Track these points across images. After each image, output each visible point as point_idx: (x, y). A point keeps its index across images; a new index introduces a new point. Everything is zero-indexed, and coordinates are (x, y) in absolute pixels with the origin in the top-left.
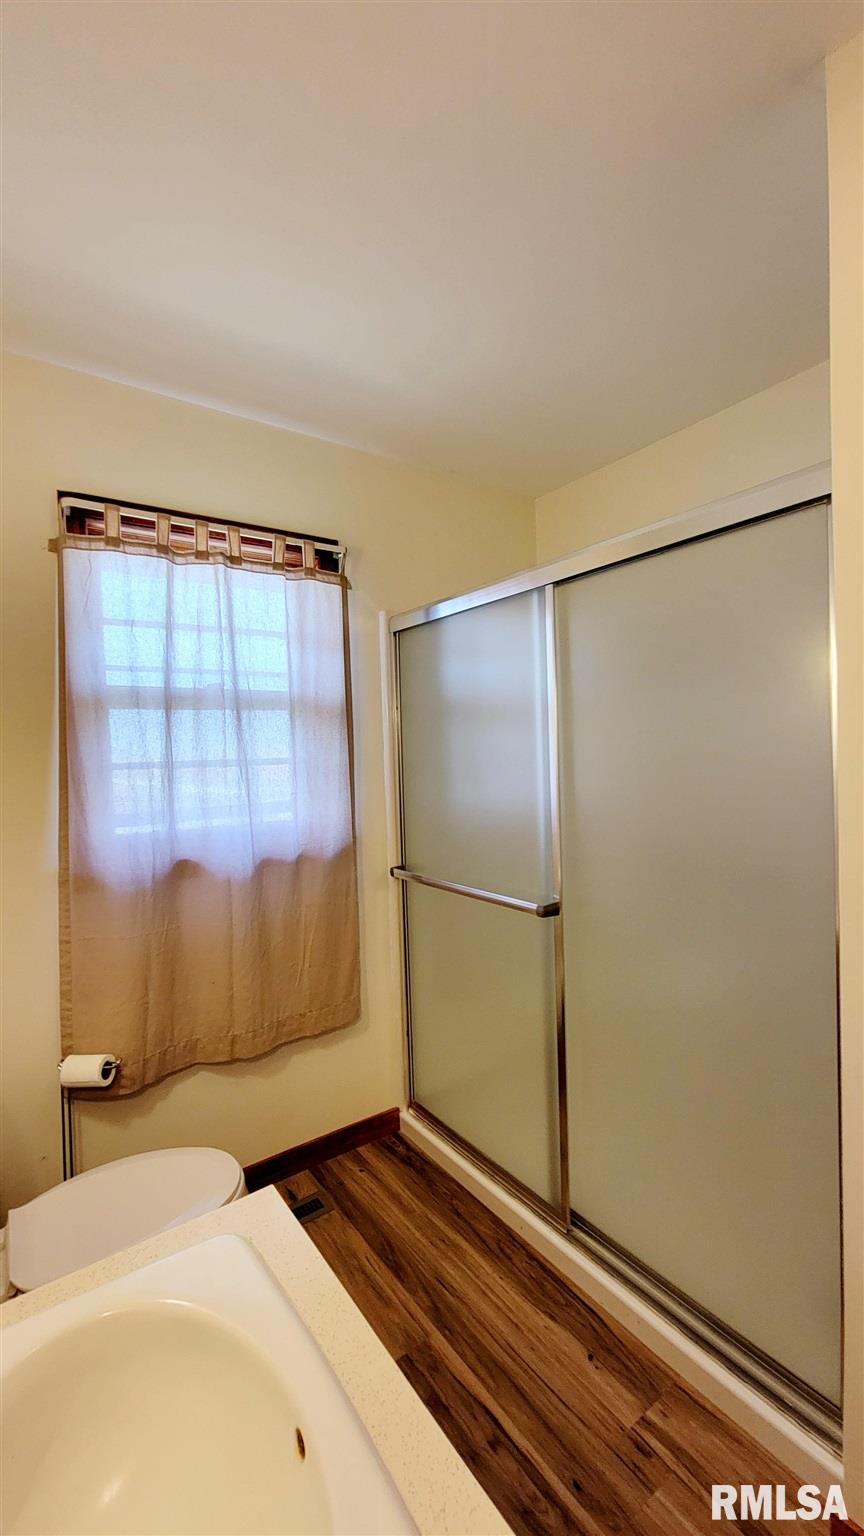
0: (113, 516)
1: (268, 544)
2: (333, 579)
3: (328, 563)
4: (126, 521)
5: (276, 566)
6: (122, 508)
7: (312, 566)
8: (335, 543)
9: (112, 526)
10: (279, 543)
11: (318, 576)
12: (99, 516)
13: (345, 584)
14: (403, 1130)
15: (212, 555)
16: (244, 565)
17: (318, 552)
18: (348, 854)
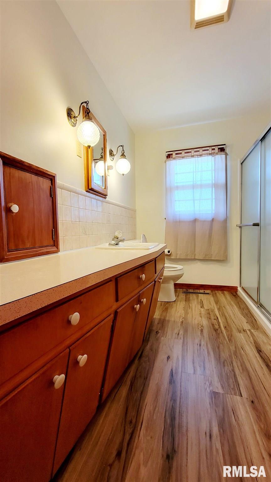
0: (174, 153)
1: (208, 150)
2: (223, 153)
3: (222, 150)
4: (176, 154)
5: (210, 154)
6: (176, 152)
7: (217, 152)
8: (225, 145)
9: (174, 155)
10: (210, 149)
11: (219, 154)
12: (172, 154)
13: (226, 154)
14: (238, 293)
15: (195, 156)
16: (203, 156)
17: (219, 149)
18: (225, 221)
